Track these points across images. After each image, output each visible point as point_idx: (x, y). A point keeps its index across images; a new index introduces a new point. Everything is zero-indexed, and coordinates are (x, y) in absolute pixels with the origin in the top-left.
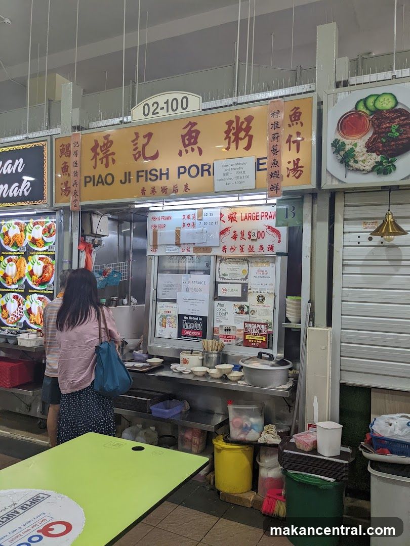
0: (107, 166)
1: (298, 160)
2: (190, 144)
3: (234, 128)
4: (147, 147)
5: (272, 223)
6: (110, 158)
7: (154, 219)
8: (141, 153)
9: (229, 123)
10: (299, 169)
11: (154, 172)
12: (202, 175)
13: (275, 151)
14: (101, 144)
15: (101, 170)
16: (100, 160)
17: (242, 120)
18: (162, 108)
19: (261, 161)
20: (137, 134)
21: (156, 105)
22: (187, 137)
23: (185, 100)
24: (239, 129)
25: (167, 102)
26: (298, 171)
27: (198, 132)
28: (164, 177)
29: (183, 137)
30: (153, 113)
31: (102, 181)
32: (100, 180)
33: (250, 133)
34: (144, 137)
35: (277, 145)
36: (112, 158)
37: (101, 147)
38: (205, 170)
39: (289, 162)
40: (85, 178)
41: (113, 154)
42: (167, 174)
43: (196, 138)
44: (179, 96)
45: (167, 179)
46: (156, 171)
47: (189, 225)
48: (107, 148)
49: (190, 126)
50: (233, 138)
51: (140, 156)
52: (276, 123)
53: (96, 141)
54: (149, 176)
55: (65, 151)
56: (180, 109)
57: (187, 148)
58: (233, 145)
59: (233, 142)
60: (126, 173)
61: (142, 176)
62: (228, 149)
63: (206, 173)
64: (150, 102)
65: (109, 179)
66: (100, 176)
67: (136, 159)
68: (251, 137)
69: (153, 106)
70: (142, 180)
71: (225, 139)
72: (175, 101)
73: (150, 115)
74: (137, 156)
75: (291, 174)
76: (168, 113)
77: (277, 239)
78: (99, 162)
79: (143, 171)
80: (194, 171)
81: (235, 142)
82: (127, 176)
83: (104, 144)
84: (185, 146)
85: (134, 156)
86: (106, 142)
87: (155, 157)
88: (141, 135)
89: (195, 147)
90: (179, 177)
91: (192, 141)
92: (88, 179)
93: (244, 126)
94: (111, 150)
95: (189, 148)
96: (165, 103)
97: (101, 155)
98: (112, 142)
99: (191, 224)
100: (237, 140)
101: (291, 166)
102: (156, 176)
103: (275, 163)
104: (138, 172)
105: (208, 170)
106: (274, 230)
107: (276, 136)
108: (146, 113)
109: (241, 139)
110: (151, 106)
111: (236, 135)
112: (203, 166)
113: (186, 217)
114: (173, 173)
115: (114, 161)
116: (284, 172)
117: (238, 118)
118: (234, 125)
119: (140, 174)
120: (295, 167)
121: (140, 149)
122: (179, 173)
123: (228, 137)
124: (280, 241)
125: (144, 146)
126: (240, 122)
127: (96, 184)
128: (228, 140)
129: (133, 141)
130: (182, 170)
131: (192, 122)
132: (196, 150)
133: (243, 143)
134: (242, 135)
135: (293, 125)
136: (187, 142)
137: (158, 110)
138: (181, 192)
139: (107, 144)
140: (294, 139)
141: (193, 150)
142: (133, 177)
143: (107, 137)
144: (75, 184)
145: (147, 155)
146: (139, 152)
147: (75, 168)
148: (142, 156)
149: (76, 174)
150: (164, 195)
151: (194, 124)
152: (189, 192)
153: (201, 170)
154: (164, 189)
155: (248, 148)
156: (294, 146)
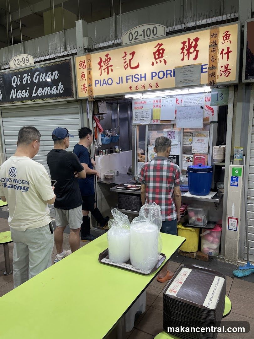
0: (108, 73)
1: (228, 65)
2: (159, 57)
3: (186, 46)
4: (132, 61)
5: (209, 103)
6: (110, 68)
7: (136, 103)
8: (129, 65)
9: (184, 43)
10: (228, 71)
11: (136, 76)
12: (167, 77)
13: (213, 59)
14: (104, 60)
15: (105, 76)
16: (104, 70)
17: (192, 40)
18: (141, 35)
19: (204, 67)
20: (125, 53)
21: (136, 33)
22: (157, 53)
23: (155, 29)
24: (190, 47)
25: (144, 31)
26: (227, 72)
27: (163, 50)
28: (143, 79)
29: (154, 53)
30: (135, 39)
31: (106, 83)
32: (104, 83)
33: (197, 49)
34: (130, 54)
35: (214, 56)
36: (111, 69)
37: (104, 62)
38: (169, 74)
39: (222, 67)
40: (96, 81)
41: (111, 66)
42: (145, 77)
43: (162, 54)
44: (151, 27)
45: (145, 80)
46: (138, 75)
47: (157, 106)
48: (107, 62)
49: (159, 46)
50: (186, 52)
51: (128, 66)
52: (214, 41)
53: (101, 58)
54: (134, 79)
55: (82, 65)
56: (152, 36)
57: (157, 61)
58: (186, 57)
59: (186, 55)
60: (120, 78)
61: (130, 79)
62: (183, 60)
63: (169, 76)
64: (133, 32)
65: (110, 82)
66: (104, 80)
67: (126, 69)
68: (197, 52)
69: (135, 34)
70: (130, 81)
71: (181, 54)
72: (149, 30)
73: (133, 40)
74: (126, 67)
75: (223, 74)
76: (144, 38)
77: (212, 113)
78: (103, 71)
79: (130, 76)
80: (161, 75)
81: (187, 55)
82: (121, 79)
83: (106, 60)
84: (156, 59)
85: (124, 66)
86: (107, 58)
87: (137, 67)
88: (128, 53)
89: (162, 59)
90: (152, 79)
91: (160, 55)
92: (97, 82)
93: (193, 45)
94: (110, 63)
95: (158, 61)
96: (142, 32)
97: (104, 67)
98: (110, 59)
99: (159, 106)
100: (189, 53)
101: (223, 69)
102: (138, 78)
103: (214, 68)
104: (127, 77)
105: (170, 74)
106: (210, 108)
107: (214, 50)
108: (131, 39)
109: (191, 53)
110: (133, 34)
111: (188, 50)
112: (167, 71)
113: (155, 102)
114: (149, 76)
115: (112, 70)
116: (218, 73)
117: (189, 40)
118: (187, 44)
119: (128, 78)
120: (226, 69)
121: (128, 62)
122: (152, 76)
123: (183, 52)
124: (213, 114)
125: (130, 60)
126: (191, 42)
127: (102, 85)
128: (183, 54)
129: (123, 58)
130: (154, 74)
131: (160, 43)
132: (163, 62)
133: (193, 56)
134: (192, 50)
135: (225, 42)
136: (157, 57)
137: (138, 37)
138: (154, 88)
139: (107, 60)
140: (225, 51)
141: (161, 61)
142: (124, 80)
143: (107, 55)
144: (90, 85)
145: (132, 66)
146: (127, 64)
147: (89, 76)
148: (129, 67)
149: (90, 79)
150: (143, 90)
151: (161, 45)
152: (158, 88)
153: (166, 74)
154: (143, 87)
155: (195, 59)
156: (225, 56)
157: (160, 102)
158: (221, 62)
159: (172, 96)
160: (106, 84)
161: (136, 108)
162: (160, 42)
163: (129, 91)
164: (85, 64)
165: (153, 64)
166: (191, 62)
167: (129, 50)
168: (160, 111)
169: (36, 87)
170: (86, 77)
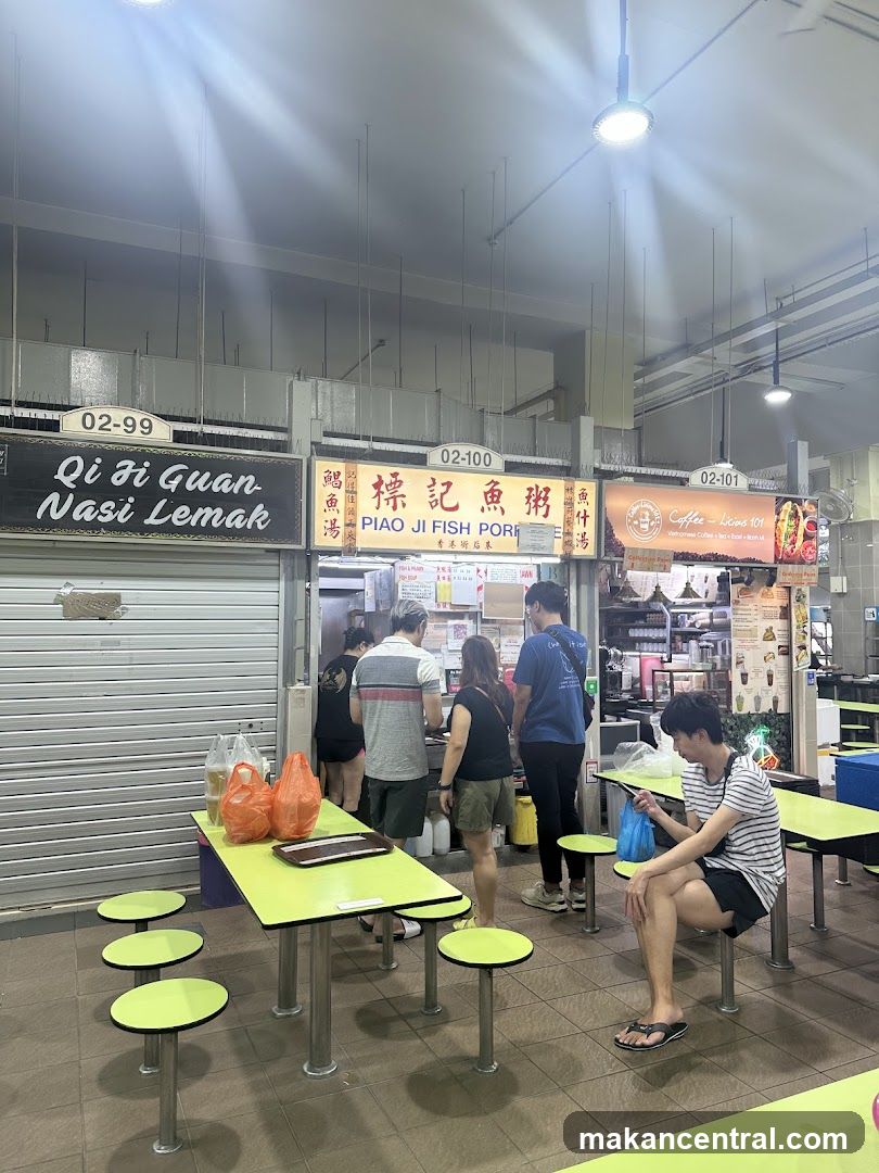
0: (395, 508)
1: (585, 534)
2: (493, 502)
3: (534, 495)
4: (445, 497)
6: (399, 500)
8: (439, 502)
9: (530, 489)
10: (585, 541)
11: (453, 524)
12: (504, 535)
13: (568, 522)
14: (386, 481)
15: (386, 512)
16: (385, 500)
17: (540, 489)
18: (463, 459)
19: (557, 530)
20: (433, 480)
21: (456, 454)
22: (490, 495)
23: (488, 456)
24: (538, 498)
25: (469, 454)
26: (584, 543)
27: (500, 492)
28: (465, 531)
29: (486, 494)
30: (454, 462)
31: (386, 525)
32: (385, 524)
33: (547, 503)
34: (443, 485)
35: (570, 518)
36: (402, 501)
37: (387, 486)
38: (508, 531)
39: (579, 535)
40: (364, 518)
41: (403, 496)
42: (468, 528)
43: (499, 497)
44: (482, 451)
45: (468, 533)
46: (456, 523)
48: (394, 488)
49: (493, 484)
50: (533, 504)
51: (437, 504)
52: (570, 498)
53: (379, 477)
54: (448, 528)
55: (333, 479)
56: (482, 465)
57: (490, 506)
58: (533, 511)
59: (533, 508)
60: (419, 521)
61: (439, 527)
62: (528, 513)
64: (451, 449)
65: (398, 525)
66: (385, 519)
67: (432, 507)
68: (548, 506)
69: (453, 454)
70: (439, 530)
71: (526, 504)
72: (478, 455)
73: (450, 463)
74: (434, 504)
75: (579, 545)
76: (470, 466)
78: (383, 503)
79: (441, 522)
80: (496, 530)
81: (535, 508)
82: (421, 526)
83: (391, 484)
84: (488, 503)
85: (431, 503)
86: (394, 480)
87: (456, 508)
88: (438, 482)
89: (497, 505)
90: (480, 534)
91: (495, 499)
92: (367, 521)
93: (543, 495)
94: (401, 491)
95: (492, 506)
96: (467, 454)
97: (387, 495)
98: (401, 482)
99: (447, 577)
100: (536, 506)
101: (580, 538)
102: (456, 529)
103: (569, 534)
104: (434, 522)
105: (510, 531)
107: (569, 509)
108: (445, 459)
109: (540, 506)
110: (451, 452)
111: (536, 501)
112: (505, 526)
114: (475, 529)
115: (404, 505)
116: (575, 543)
117: (537, 487)
118: (534, 492)
119: (437, 524)
120: (583, 538)
121: (438, 497)
122: (481, 530)
123: (528, 503)
125: (442, 495)
127: (378, 527)
128: (528, 505)
129: (430, 487)
130: (484, 527)
131: (495, 481)
132: (499, 510)
133: (542, 511)
134: (541, 502)
135: (582, 503)
136: (490, 500)
137: (459, 460)
138: (483, 549)
139: (395, 483)
140: (582, 514)
141: (495, 508)
142: (429, 526)
143: (395, 475)
144: (351, 525)
145: (446, 505)
146: (436, 500)
147: (351, 505)
148: (439, 506)
149: (352, 512)
150: (464, 549)
151: (497, 483)
152: (491, 550)
153: (504, 530)
154: (464, 544)
155: (546, 516)
156: (582, 521)
157: (450, 571)
158: (578, 528)
159: (469, 564)
160: (388, 527)
161: (403, 578)
162: (496, 478)
163: (437, 548)
164: (342, 478)
165: (483, 510)
166: (539, 519)
167: (442, 477)
168: (450, 587)
169: (165, 501)
170: (341, 505)
